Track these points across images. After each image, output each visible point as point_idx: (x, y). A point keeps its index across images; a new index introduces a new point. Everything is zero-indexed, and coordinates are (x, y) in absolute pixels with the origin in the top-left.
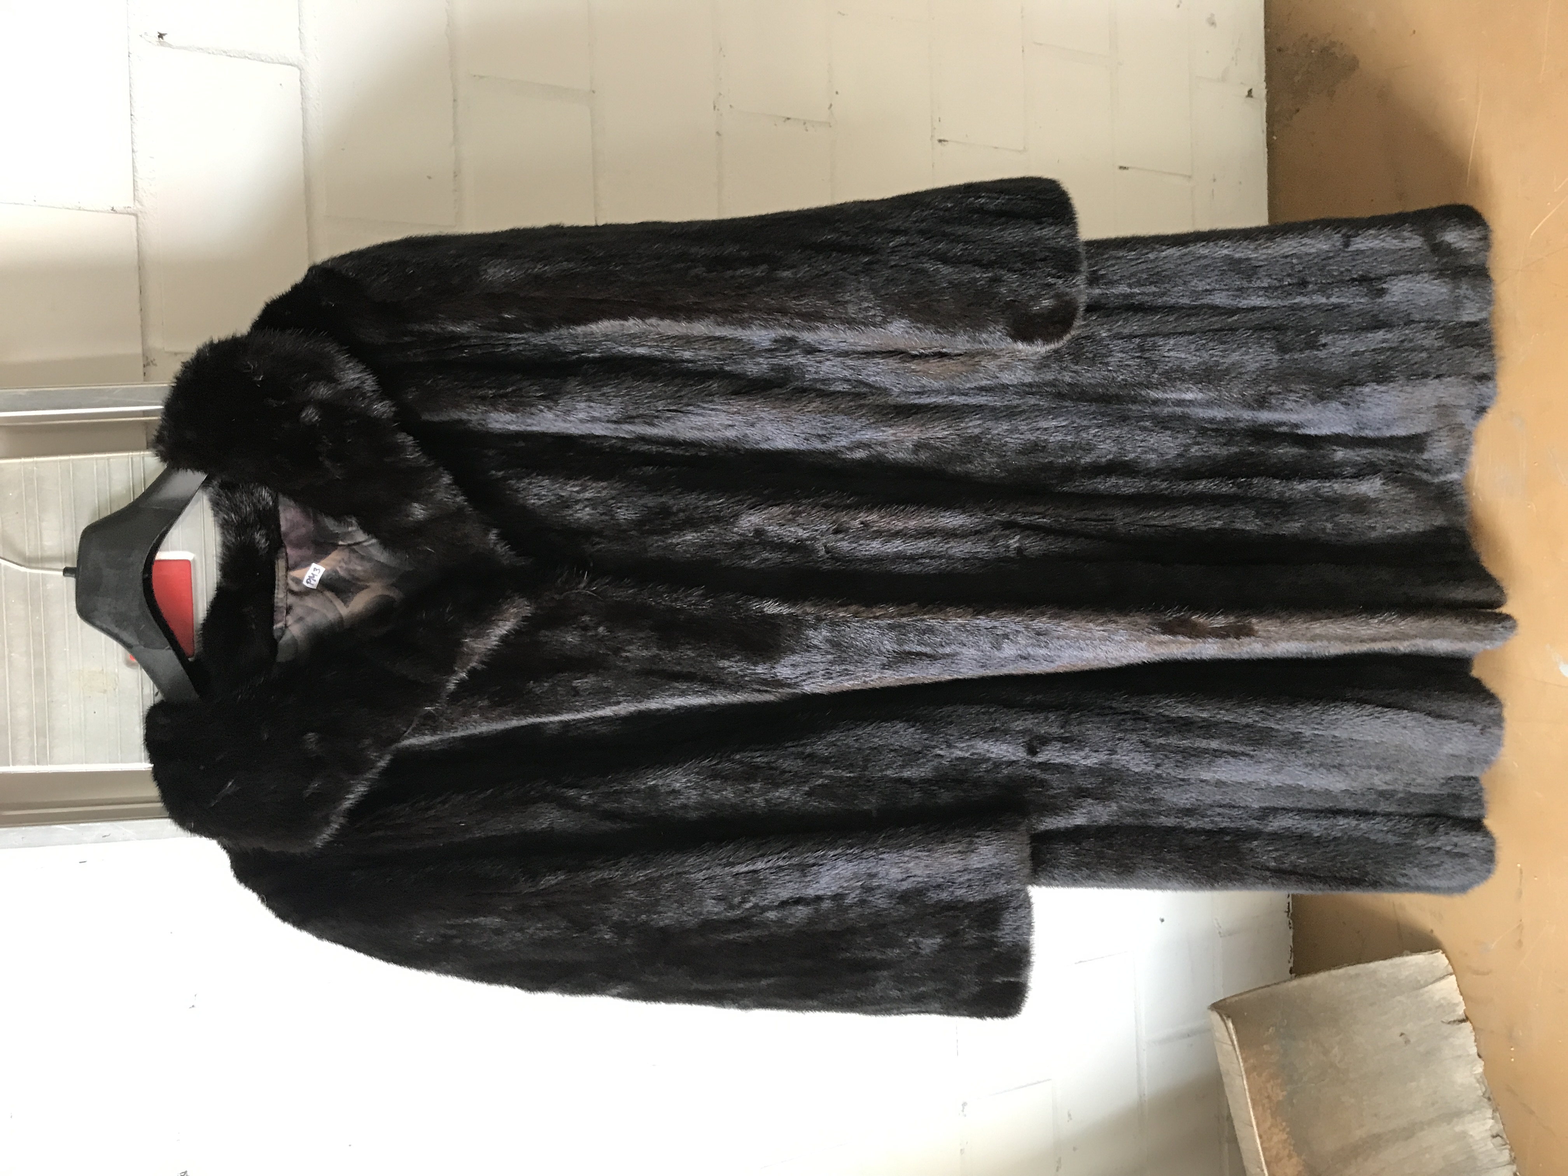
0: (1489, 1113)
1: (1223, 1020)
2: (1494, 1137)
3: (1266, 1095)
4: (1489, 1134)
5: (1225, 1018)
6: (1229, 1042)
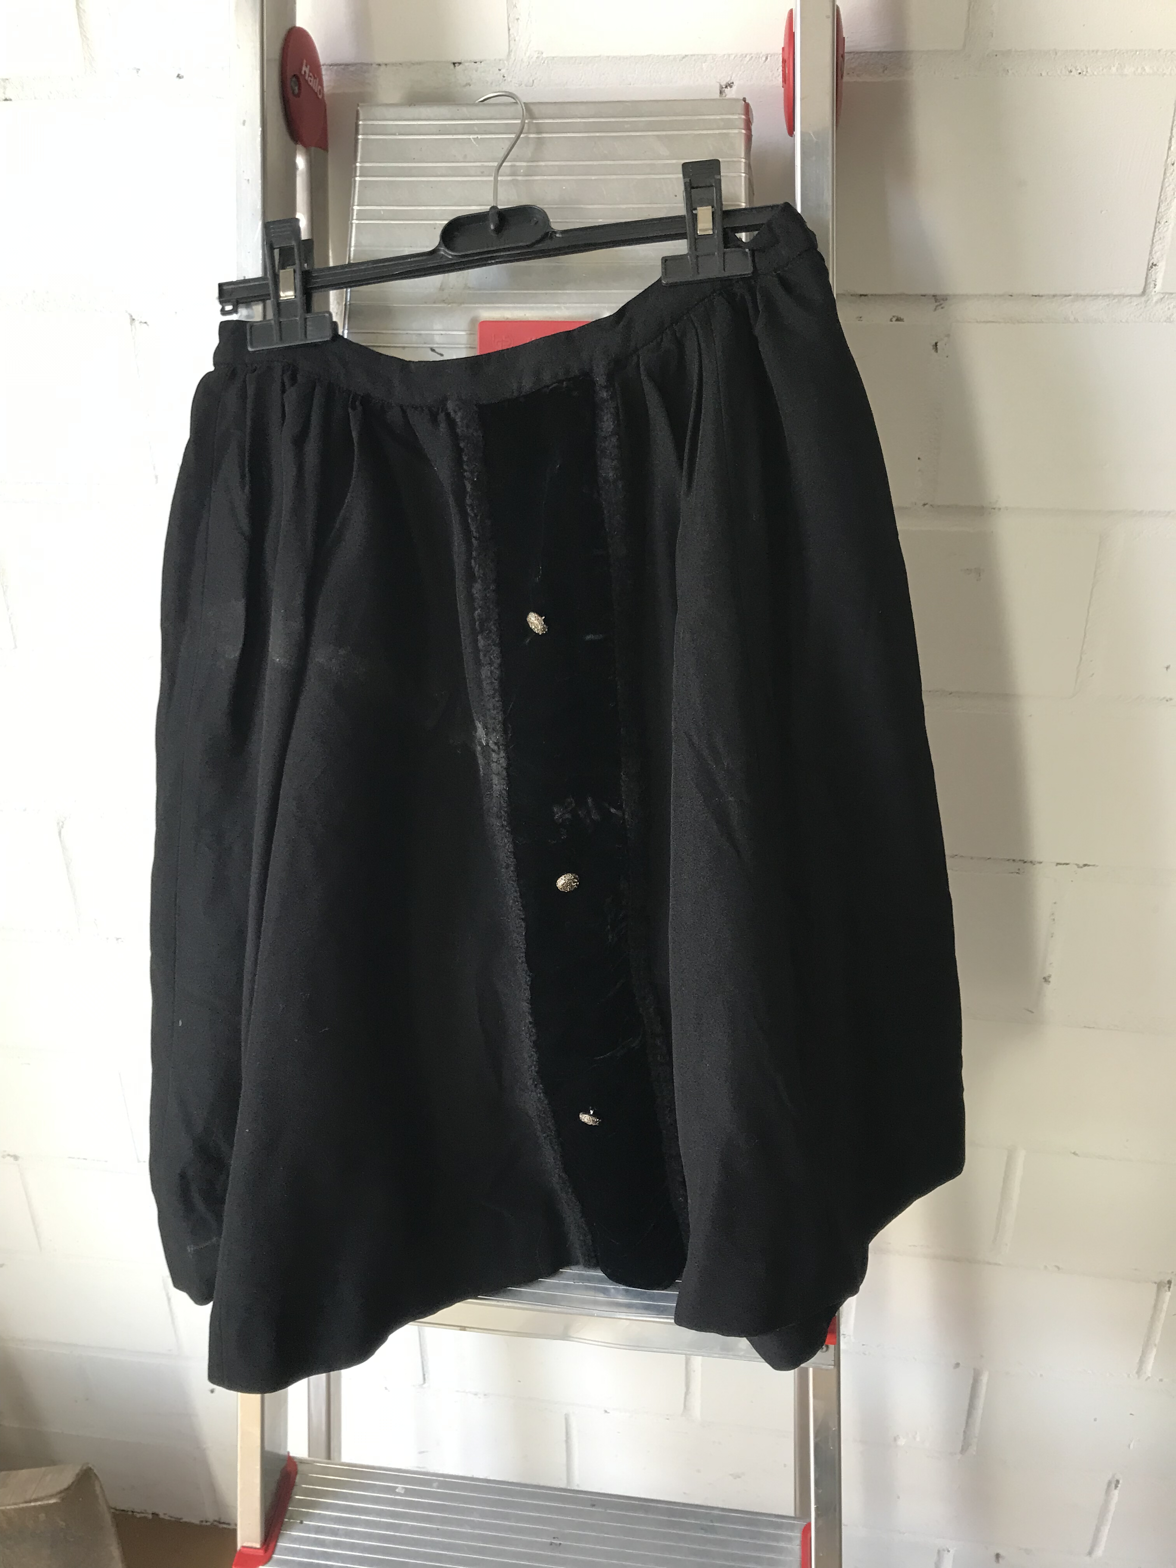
1: (61, 1492)
5: (63, 1494)
6: (34, 1497)
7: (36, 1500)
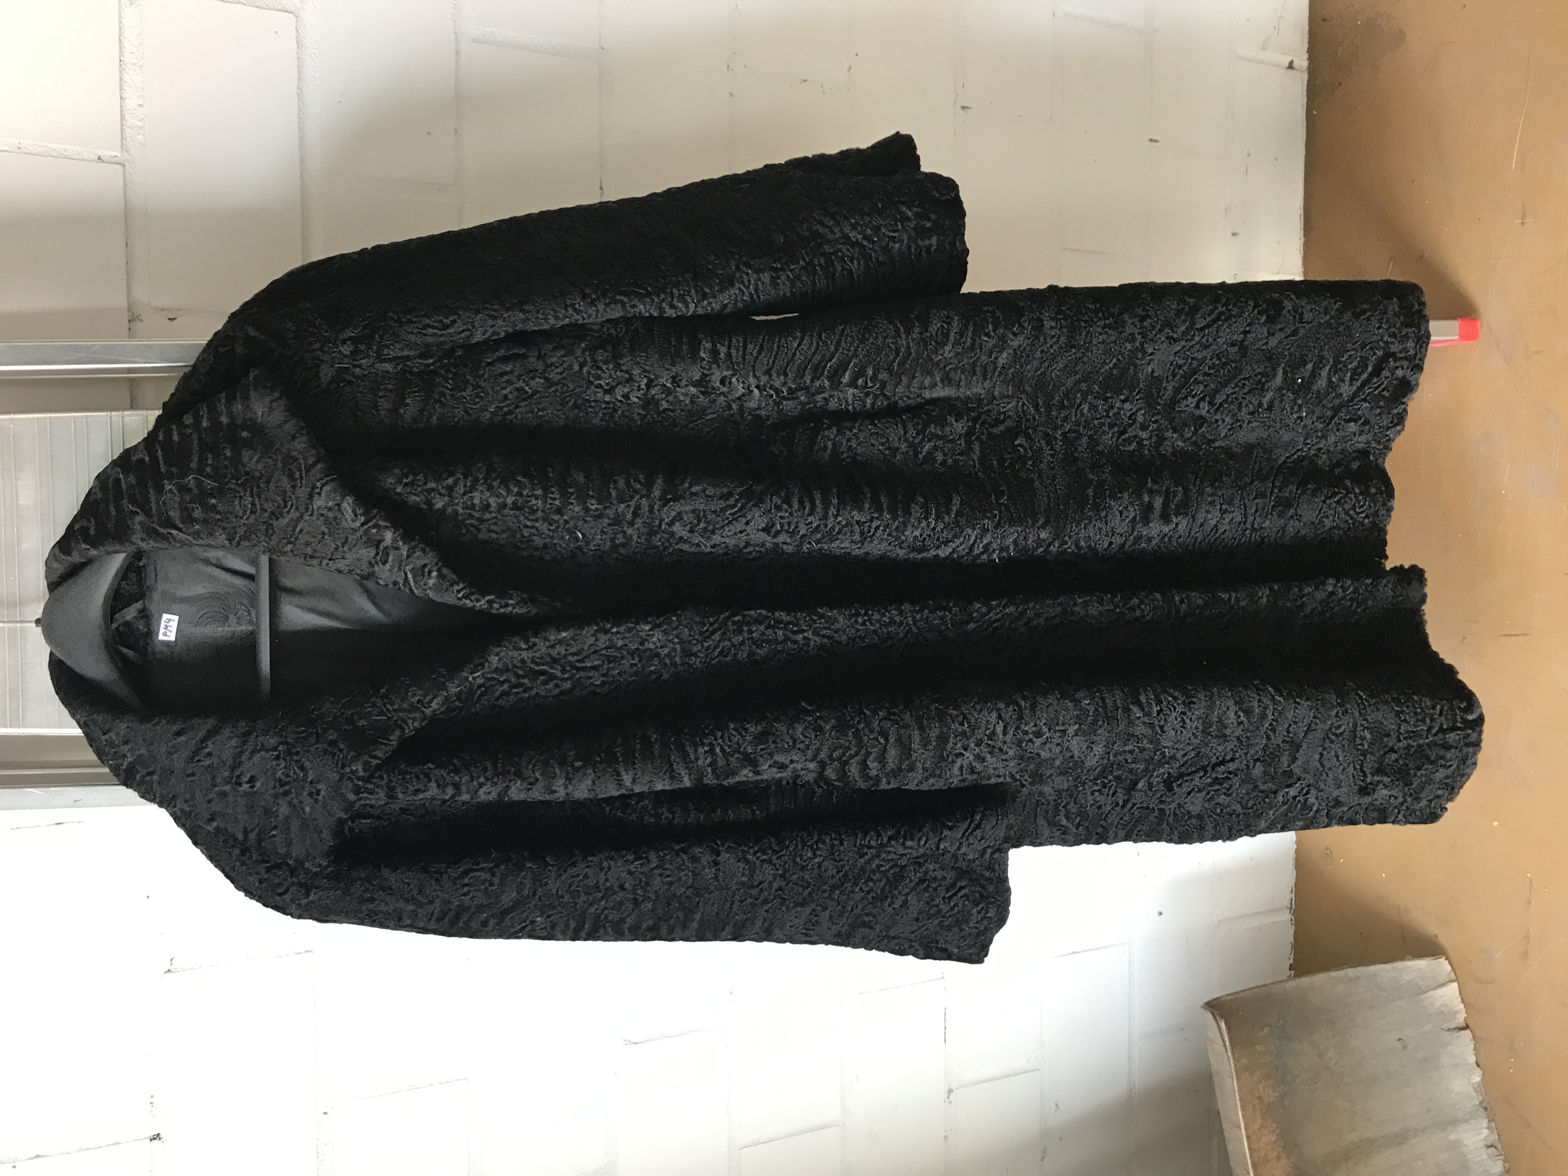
0: (1485, 1123)
1: (1216, 1021)
2: (1488, 1147)
3: (1257, 1095)
4: (1484, 1143)
5: (1218, 1018)
6: (1221, 1043)
7: (1224, 1041)
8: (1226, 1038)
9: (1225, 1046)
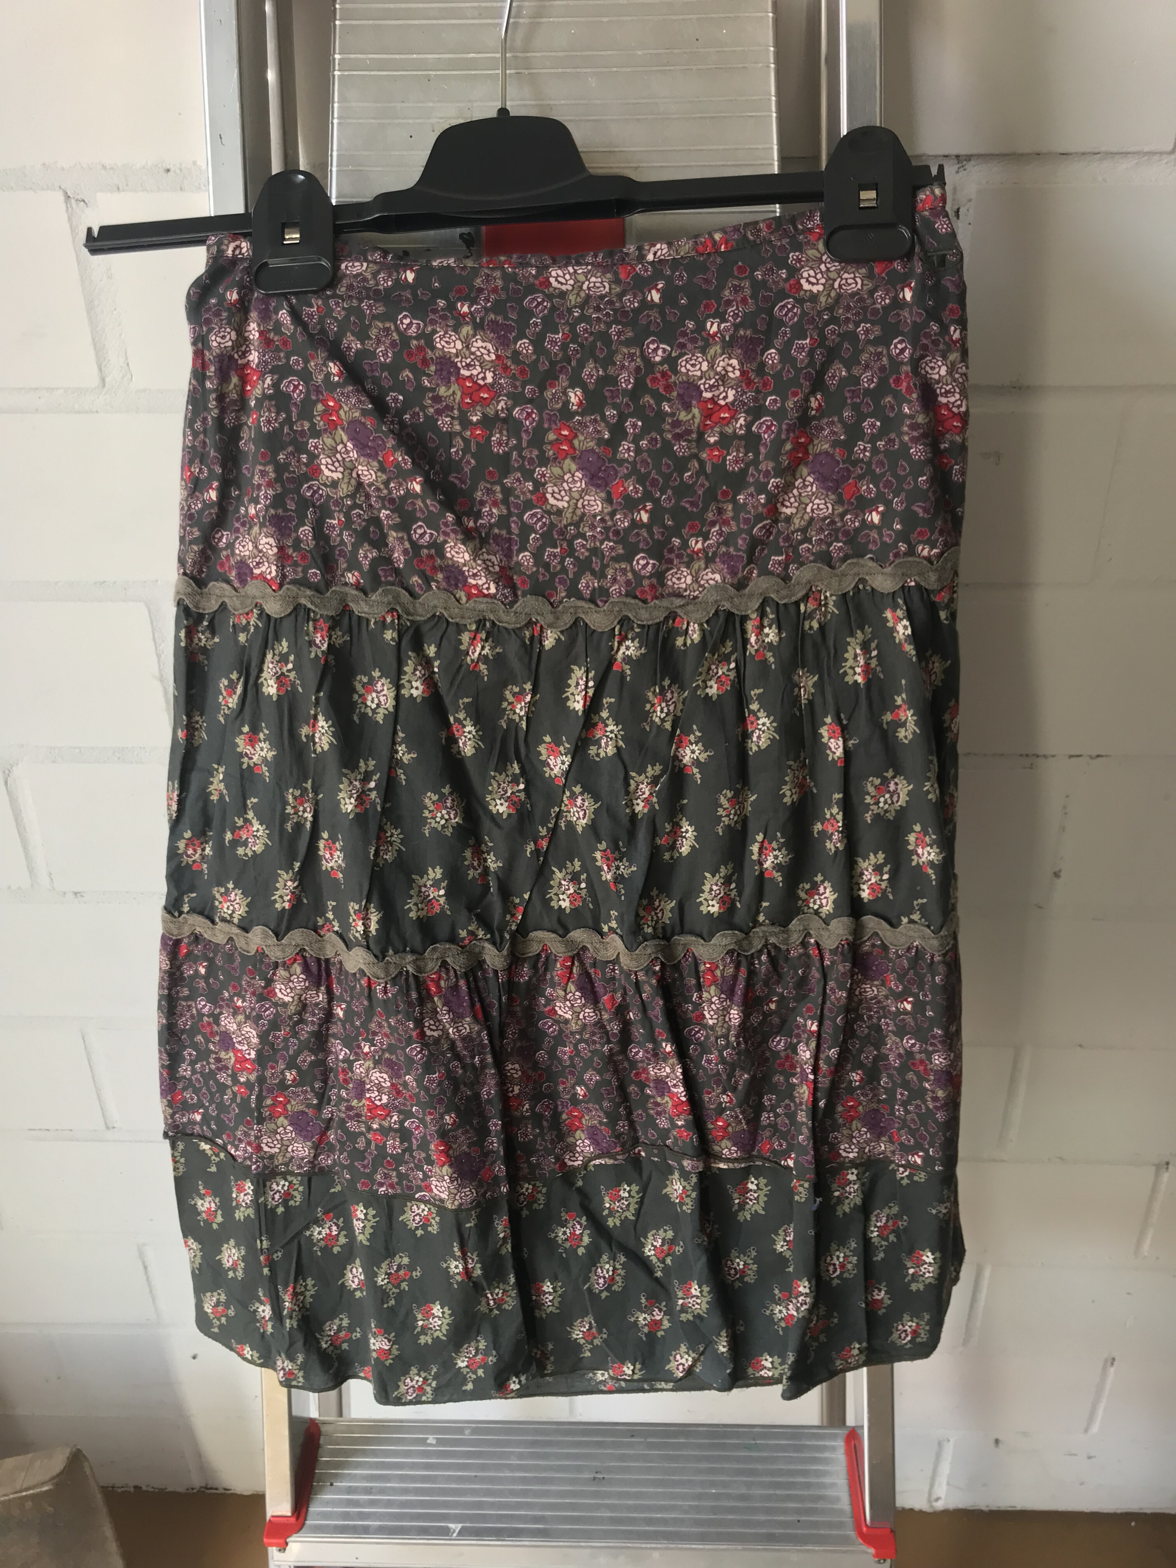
1: (53, 1478)
6: (26, 1485)
7: (27, 1489)
8: (31, 1492)
9: (21, 1491)
